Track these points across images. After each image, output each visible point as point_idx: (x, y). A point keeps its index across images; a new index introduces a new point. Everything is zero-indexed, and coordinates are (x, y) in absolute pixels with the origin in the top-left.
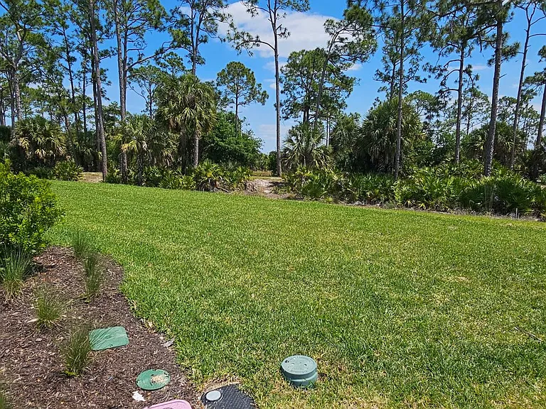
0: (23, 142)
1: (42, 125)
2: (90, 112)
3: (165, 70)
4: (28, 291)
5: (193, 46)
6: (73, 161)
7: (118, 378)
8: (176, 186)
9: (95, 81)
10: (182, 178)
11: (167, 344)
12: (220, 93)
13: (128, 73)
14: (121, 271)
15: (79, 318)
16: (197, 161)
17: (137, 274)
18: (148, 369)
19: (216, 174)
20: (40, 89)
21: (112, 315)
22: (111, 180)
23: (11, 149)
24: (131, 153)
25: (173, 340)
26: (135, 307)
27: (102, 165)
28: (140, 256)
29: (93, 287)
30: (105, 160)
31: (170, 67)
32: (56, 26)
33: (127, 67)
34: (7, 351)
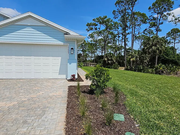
0: (106, 59)
1: (110, 55)
2: (123, 50)
3: (147, 35)
4: (101, 98)
5: (157, 26)
6: (117, 64)
7: (120, 131)
8: (148, 72)
9: (125, 42)
10: (150, 69)
11: (137, 125)
12: (167, 40)
13: (135, 38)
14: (125, 97)
15: (112, 109)
16: (156, 64)
17: (130, 99)
18: (129, 132)
19: (164, 68)
20: (111, 45)
21: (121, 110)
22: (127, 69)
23: (103, 61)
24: (133, 61)
25: (139, 125)
26: (128, 110)
27: (125, 65)
28: (132, 94)
29: (117, 101)
30: (126, 64)
31: (149, 34)
32: (116, 29)
33: (134, 36)
34: (94, 113)
